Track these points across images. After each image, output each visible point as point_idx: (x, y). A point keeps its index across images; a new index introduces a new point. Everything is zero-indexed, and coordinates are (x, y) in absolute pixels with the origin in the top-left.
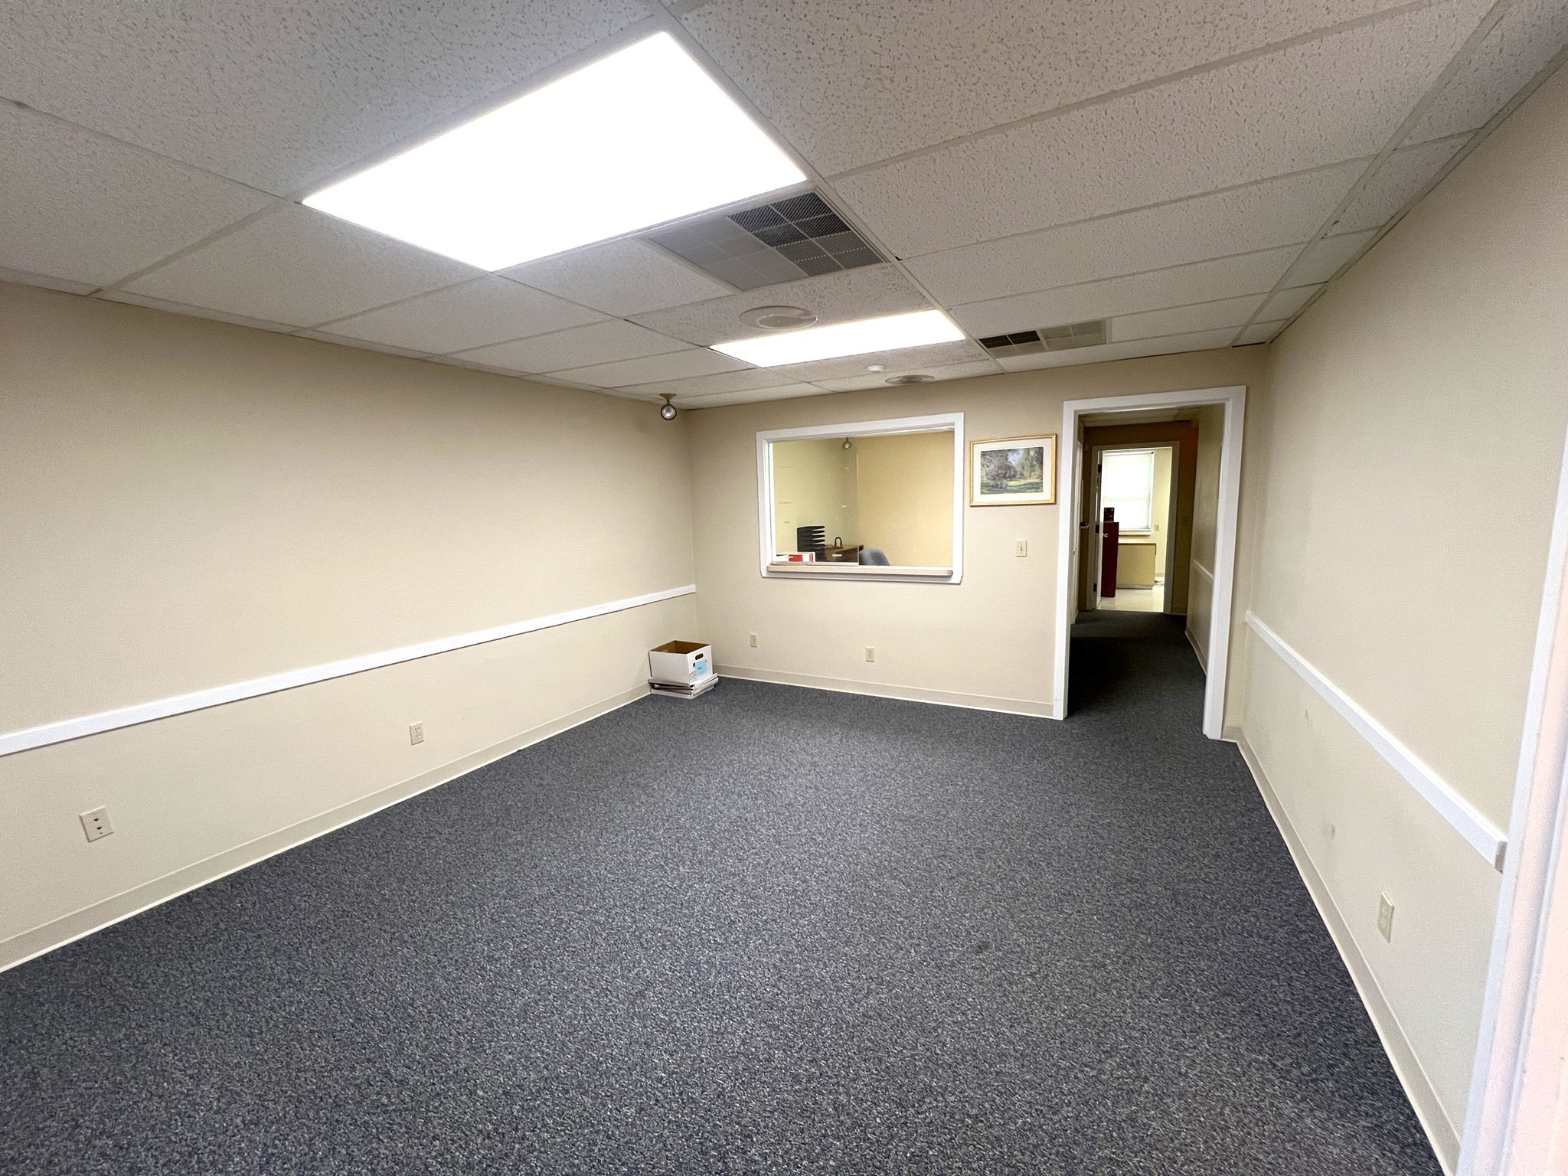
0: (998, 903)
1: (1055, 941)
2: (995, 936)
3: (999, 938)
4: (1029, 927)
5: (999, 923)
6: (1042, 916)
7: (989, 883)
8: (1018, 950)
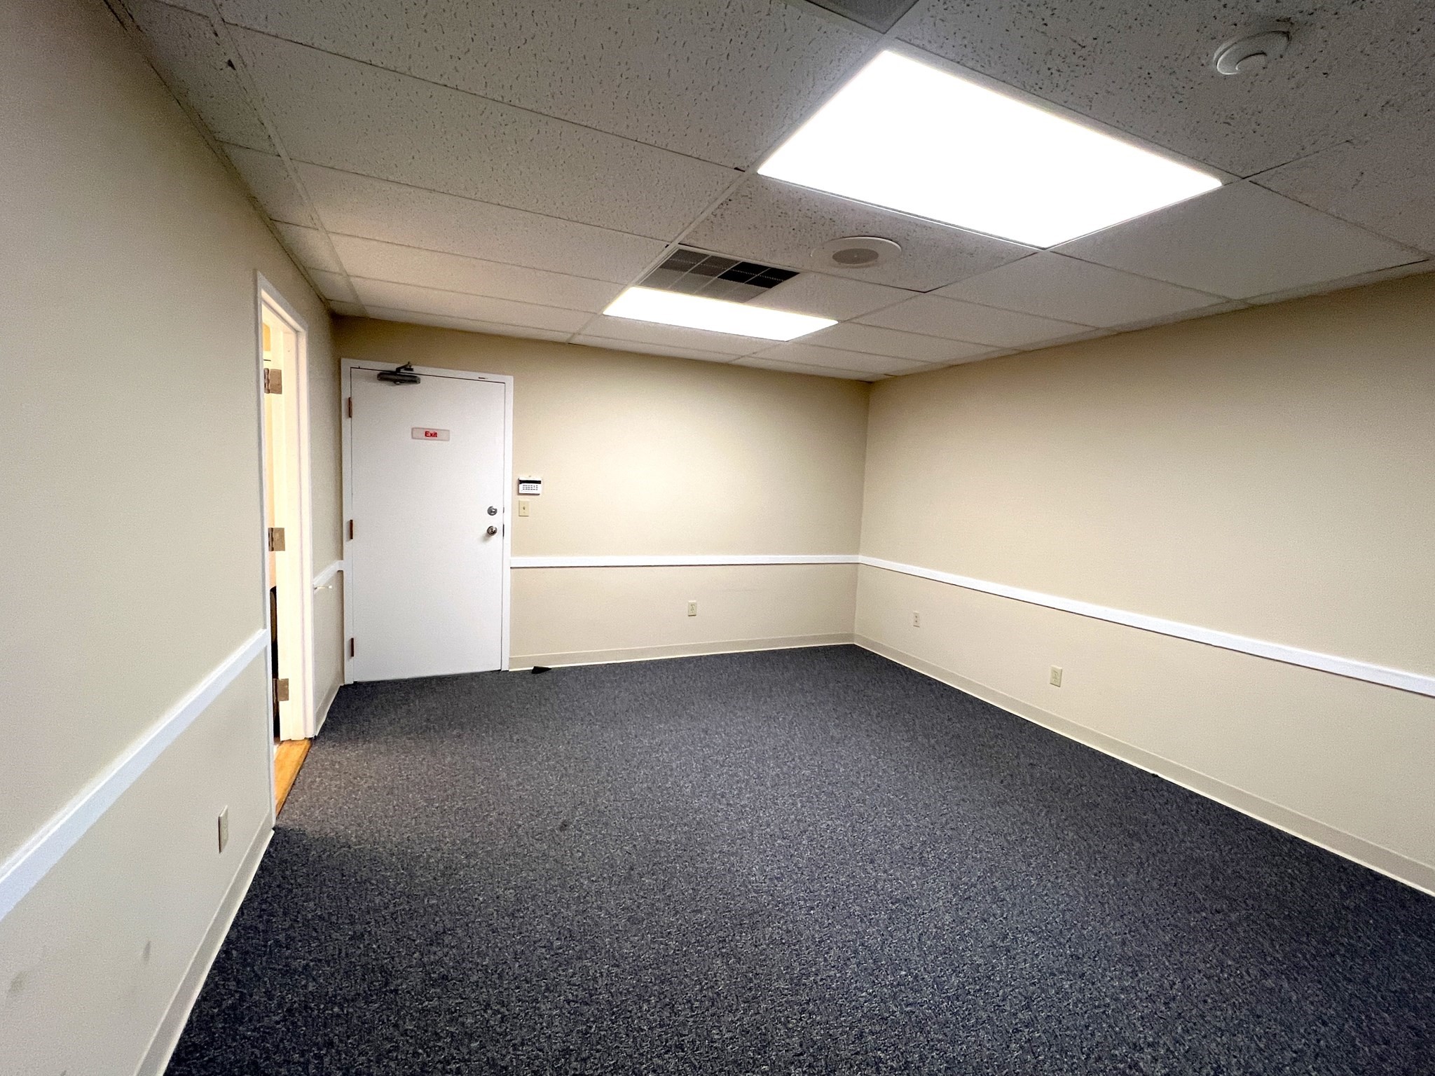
0: (574, 866)
1: (512, 857)
2: (560, 839)
3: (556, 839)
4: (538, 857)
5: (563, 849)
6: (531, 874)
7: (596, 881)
8: (537, 837)
